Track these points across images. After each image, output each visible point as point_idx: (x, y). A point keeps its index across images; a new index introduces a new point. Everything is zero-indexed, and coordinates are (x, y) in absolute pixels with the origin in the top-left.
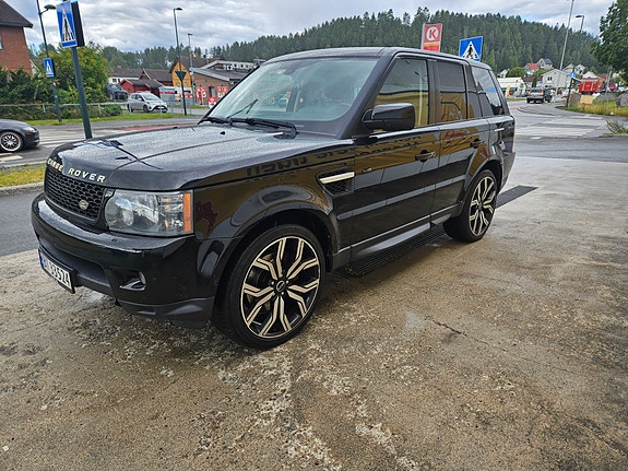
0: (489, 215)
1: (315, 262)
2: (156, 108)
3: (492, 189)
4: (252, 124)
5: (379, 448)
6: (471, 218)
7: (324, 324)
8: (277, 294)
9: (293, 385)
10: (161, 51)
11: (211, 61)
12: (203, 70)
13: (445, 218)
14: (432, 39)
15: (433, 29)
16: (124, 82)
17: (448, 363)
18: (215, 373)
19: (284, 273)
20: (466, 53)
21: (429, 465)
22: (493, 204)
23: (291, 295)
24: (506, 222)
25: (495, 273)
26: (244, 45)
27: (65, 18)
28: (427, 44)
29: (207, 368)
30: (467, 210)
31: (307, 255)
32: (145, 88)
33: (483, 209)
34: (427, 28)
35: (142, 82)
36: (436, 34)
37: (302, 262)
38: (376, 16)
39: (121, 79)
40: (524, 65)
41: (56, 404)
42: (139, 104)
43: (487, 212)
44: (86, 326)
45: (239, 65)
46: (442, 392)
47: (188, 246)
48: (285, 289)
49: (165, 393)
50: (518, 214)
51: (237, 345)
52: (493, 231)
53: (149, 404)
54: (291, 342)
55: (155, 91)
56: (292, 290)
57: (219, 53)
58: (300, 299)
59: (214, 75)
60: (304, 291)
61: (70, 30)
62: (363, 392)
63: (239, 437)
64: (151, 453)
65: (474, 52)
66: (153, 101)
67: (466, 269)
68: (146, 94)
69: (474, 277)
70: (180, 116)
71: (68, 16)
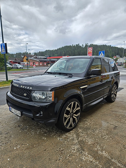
0: (116, 95)
1: (79, 108)
2: (20, 68)
3: (116, 89)
4: (60, 74)
5: (106, 157)
6: (112, 96)
7: (81, 125)
8: (71, 117)
9: (78, 141)
10: (20, 53)
11: (34, 56)
12: (32, 58)
13: (106, 96)
14: (90, 51)
15: (90, 48)
16: (11, 61)
17: (117, 134)
18: (57, 138)
19: (73, 111)
20: (101, 55)
21: (120, 161)
22: (116, 92)
23: (74, 117)
24: (119, 97)
25: (121, 111)
26: (42, 52)
27: (3, 47)
28: (89, 52)
29: (54, 137)
30: (111, 94)
31: (78, 107)
32: (16, 63)
33: (114, 94)
34: (89, 48)
35: (16, 61)
36: (91, 49)
37: (76, 108)
38: (75, 45)
39: (10, 61)
40: (113, 57)
41: (18, 147)
42: (16, 67)
43: (115, 94)
44: (19, 126)
45: (41, 57)
46: (118, 143)
47: (53, 104)
48: (73, 115)
49: (45, 144)
50: (121, 95)
51: (60, 131)
52: (117, 99)
53: (42, 147)
54: (74, 130)
55: (19, 63)
56: (74, 116)
57: (35, 54)
58: (76, 118)
59: (35, 59)
60: (77, 116)
61: (4, 50)
62: (97, 143)
63: (69, 155)
64: (47, 160)
65: (103, 54)
66: (19, 66)
67: (113, 110)
68: (17, 64)
69: (116, 112)
70: (26, 70)
71: (4, 46)
